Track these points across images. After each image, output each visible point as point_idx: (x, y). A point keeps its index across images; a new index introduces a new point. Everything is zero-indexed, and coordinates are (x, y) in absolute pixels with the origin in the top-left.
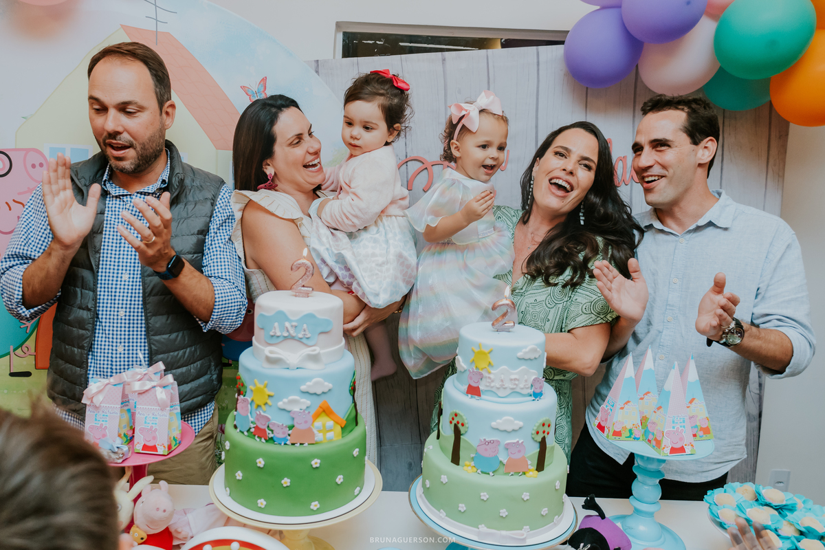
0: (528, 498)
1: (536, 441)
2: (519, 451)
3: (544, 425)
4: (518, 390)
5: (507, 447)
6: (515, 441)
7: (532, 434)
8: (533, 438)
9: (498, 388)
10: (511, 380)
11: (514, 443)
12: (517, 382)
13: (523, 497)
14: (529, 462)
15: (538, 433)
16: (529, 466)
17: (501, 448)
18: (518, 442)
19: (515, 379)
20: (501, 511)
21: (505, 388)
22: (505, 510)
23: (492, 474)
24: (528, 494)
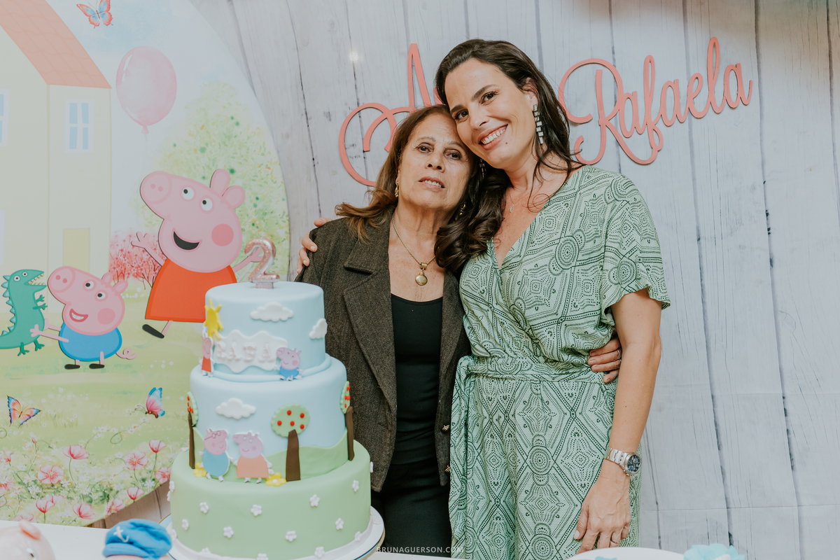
0: (260, 512)
1: (280, 435)
2: (254, 448)
3: (289, 413)
4: (255, 363)
5: (237, 440)
6: (246, 433)
7: (272, 425)
8: (274, 431)
9: (230, 360)
10: (245, 349)
11: (245, 436)
12: (252, 353)
13: (252, 510)
14: (269, 464)
15: (280, 423)
16: (270, 471)
17: (229, 442)
18: (250, 434)
19: (250, 348)
20: (225, 529)
21: (238, 360)
22: (229, 528)
23: (221, 478)
24: (260, 507)
